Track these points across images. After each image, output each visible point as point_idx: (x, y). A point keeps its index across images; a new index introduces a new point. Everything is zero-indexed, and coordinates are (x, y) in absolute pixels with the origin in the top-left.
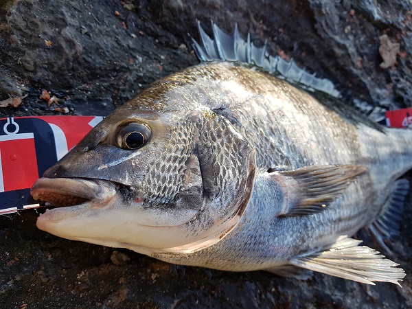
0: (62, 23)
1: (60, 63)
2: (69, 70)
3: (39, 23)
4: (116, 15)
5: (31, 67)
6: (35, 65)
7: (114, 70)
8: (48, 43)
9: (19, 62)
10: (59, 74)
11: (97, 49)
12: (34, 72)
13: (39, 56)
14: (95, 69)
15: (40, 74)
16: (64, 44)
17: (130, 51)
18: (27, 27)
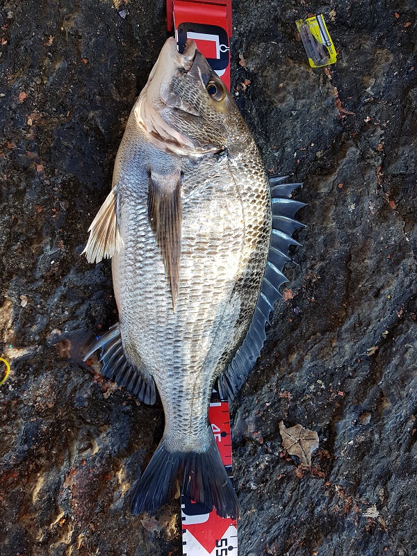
0: (297, 96)
1: (269, 92)
2: (264, 98)
3: (295, 82)
4: (310, 144)
5: (265, 74)
6: (266, 76)
7: (267, 132)
8: (281, 85)
9: (268, 68)
10: (261, 92)
11: (281, 121)
12: (262, 76)
13: (272, 79)
14: (266, 118)
15: (261, 79)
16: (281, 95)
17: (282, 148)
18: (292, 75)
